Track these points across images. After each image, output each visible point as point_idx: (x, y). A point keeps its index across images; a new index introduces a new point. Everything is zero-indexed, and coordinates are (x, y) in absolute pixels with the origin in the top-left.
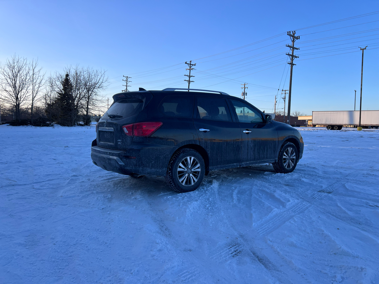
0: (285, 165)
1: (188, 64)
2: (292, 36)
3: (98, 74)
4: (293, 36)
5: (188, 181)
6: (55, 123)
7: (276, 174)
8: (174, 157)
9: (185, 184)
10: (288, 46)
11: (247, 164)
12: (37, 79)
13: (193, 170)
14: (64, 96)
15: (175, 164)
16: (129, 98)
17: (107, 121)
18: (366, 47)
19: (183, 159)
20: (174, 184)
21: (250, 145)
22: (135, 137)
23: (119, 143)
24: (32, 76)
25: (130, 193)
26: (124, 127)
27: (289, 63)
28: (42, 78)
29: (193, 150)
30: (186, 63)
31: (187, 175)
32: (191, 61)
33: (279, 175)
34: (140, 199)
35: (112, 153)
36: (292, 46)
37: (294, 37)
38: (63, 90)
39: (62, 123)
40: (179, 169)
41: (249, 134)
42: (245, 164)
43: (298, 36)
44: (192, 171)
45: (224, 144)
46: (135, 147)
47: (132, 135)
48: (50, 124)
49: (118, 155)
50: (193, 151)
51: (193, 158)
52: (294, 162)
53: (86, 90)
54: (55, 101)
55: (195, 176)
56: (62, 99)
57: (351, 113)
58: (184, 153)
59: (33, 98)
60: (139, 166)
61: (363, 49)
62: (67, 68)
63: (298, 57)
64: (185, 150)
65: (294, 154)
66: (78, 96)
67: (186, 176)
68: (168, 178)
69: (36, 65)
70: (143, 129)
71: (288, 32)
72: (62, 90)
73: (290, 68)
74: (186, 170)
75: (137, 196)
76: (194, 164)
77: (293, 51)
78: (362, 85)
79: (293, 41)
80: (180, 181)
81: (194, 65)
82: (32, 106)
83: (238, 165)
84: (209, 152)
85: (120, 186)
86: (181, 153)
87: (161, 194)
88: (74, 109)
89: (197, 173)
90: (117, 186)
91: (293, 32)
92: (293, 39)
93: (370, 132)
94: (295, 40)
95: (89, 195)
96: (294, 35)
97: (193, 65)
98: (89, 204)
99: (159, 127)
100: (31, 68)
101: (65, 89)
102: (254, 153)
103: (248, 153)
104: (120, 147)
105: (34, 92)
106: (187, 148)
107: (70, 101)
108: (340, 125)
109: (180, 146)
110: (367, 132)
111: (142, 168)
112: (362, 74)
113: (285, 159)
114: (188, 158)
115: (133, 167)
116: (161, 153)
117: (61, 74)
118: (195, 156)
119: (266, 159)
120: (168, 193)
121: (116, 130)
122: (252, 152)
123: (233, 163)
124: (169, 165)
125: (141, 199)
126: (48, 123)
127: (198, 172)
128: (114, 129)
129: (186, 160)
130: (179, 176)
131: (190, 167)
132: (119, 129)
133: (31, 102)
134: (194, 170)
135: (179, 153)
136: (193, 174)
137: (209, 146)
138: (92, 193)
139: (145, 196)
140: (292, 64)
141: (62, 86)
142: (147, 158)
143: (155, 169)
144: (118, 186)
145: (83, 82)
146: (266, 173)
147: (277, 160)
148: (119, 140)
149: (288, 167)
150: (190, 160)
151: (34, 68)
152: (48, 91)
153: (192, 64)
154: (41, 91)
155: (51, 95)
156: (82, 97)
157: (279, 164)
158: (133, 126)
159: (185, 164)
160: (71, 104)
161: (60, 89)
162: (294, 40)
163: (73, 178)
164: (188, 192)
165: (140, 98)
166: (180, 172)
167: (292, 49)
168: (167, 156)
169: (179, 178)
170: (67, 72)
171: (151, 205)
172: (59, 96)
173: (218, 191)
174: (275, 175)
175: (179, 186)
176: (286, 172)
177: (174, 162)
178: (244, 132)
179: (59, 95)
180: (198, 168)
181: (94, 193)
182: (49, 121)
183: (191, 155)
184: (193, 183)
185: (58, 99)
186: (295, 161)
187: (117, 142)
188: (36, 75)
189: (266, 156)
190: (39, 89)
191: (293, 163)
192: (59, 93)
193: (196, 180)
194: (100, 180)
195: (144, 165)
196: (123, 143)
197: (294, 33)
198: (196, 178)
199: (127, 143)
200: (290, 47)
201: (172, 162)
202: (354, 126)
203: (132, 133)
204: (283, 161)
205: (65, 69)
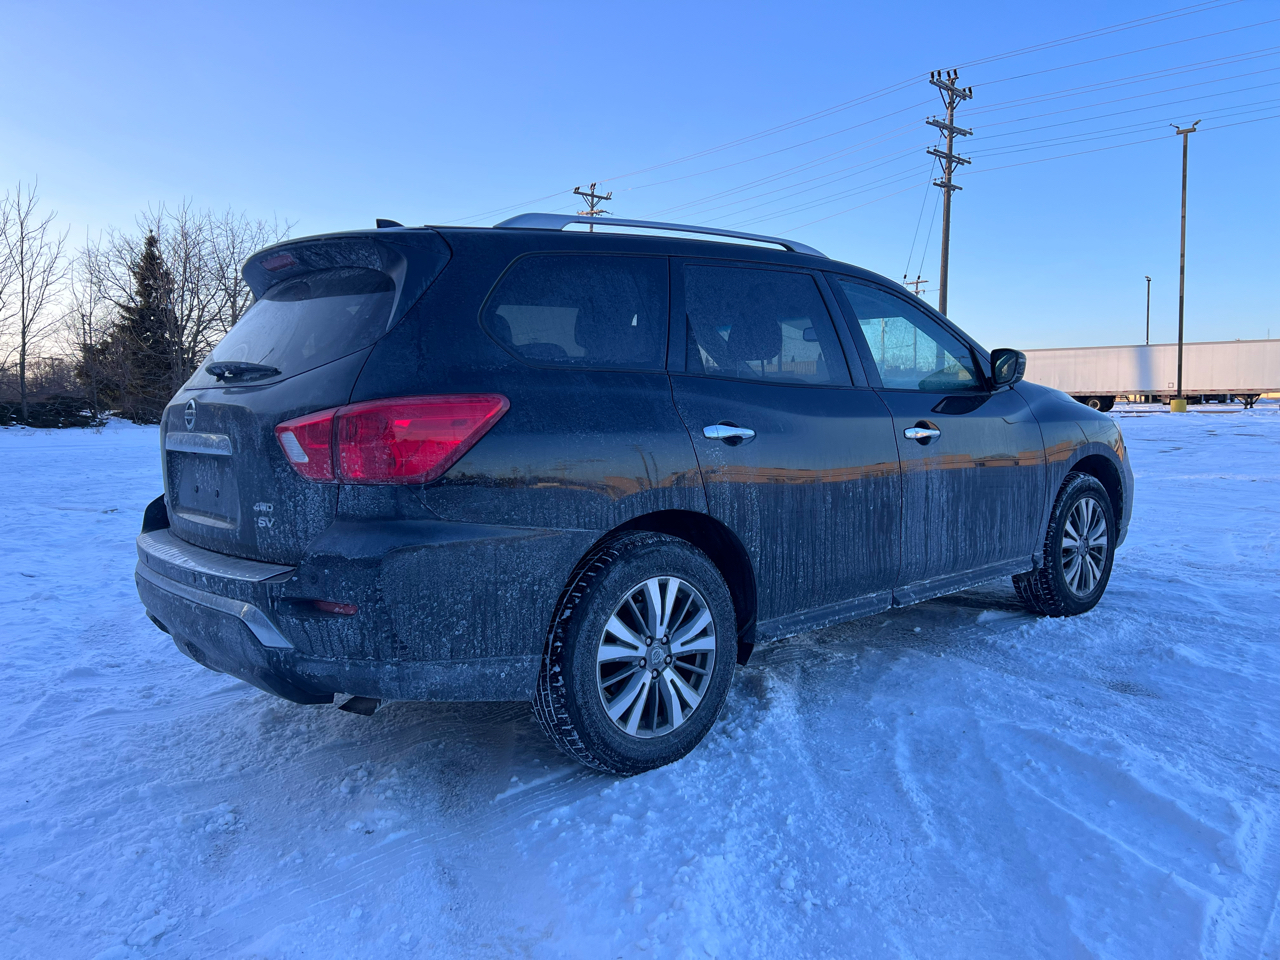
0: (1068, 579)
1: (583, 194)
2: (947, 88)
3: (266, 236)
4: (951, 89)
5: (656, 709)
6: (113, 415)
7: (1037, 626)
8: (578, 589)
9: (640, 727)
10: (935, 123)
11: (924, 590)
12: (35, 255)
13: (676, 648)
14: (142, 317)
15: (586, 625)
16: (321, 271)
17: (200, 396)
18: (1196, 123)
19: (628, 595)
20: (584, 736)
21: (936, 495)
22: (348, 488)
23: (262, 522)
24: (19, 243)
25: (344, 789)
26: (286, 429)
27: (938, 182)
28: (54, 250)
29: (673, 542)
30: (577, 191)
31: (647, 678)
32: (593, 185)
33: (1050, 628)
34: (392, 837)
35: (221, 579)
36: (947, 122)
37: (953, 92)
38: (137, 293)
39: (137, 414)
40: (606, 653)
41: (930, 445)
42: (914, 592)
43: (967, 87)
44: (670, 656)
45: (824, 498)
46: (350, 547)
47: (329, 476)
48: (94, 416)
49: (258, 594)
50: (675, 548)
51: (674, 585)
52: (1102, 563)
53: (222, 293)
54: (111, 335)
55: (685, 675)
56: (133, 327)
57: (1143, 353)
58: (628, 562)
59: (24, 325)
60: (378, 658)
61: (1185, 133)
62: (148, 214)
63: (969, 163)
64: (635, 546)
65: (1103, 526)
66: (195, 314)
67: (644, 685)
68: (547, 702)
69: (32, 205)
70: (393, 437)
71: (933, 74)
72: (134, 295)
73: (942, 199)
74: (642, 651)
75: (378, 813)
76: (683, 612)
77: (951, 141)
78: (1183, 256)
79: (951, 106)
80: (615, 712)
81: (606, 198)
82: (23, 354)
83: (885, 602)
84: (753, 548)
85: (297, 734)
86: (614, 561)
87: (510, 792)
88: (180, 364)
89: (698, 659)
90: (279, 736)
91: (948, 73)
92: (951, 98)
93: (1225, 415)
94: (956, 101)
95: (110, 813)
96: (953, 83)
97: (600, 198)
98: (82, 895)
99: (487, 422)
100: (13, 215)
101: (145, 290)
102: (952, 537)
103: (926, 537)
104: (270, 546)
105: (26, 302)
106: (643, 534)
107: (167, 335)
108: (1109, 394)
109: (608, 524)
110: (1212, 415)
111: (397, 664)
112: (1183, 217)
113: (1068, 551)
114: (653, 585)
115: (342, 665)
116: (505, 572)
117: (128, 237)
118: (687, 573)
119: (999, 560)
120: (549, 778)
121: (243, 451)
122: (944, 532)
123: (865, 591)
124: (550, 632)
125: (402, 833)
126: (86, 413)
127: (704, 655)
128: (234, 442)
129: (641, 597)
130: (607, 689)
131: (660, 632)
132: (259, 442)
133: (19, 339)
134: (683, 644)
135: (605, 562)
136: (680, 671)
137: (753, 513)
138: (132, 798)
139: (423, 805)
140: (948, 187)
141: (134, 281)
142: (423, 608)
143: (471, 664)
144: (288, 733)
145: (211, 264)
146: (986, 616)
147: (1040, 559)
148: (263, 507)
149: (1079, 587)
150: (661, 593)
151: (23, 216)
152: (80, 296)
153: (597, 197)
154: (52, 298)
155: (91, 313)
156: (210, 321)
157: (1046, 577)
158: (334, 420)
159: (636, 617)
160: (169, 343)
161: (128, 290)
162: (952, 102)
163: (68, 688)
164: (653, 768)
165: (378, 266)
166: (610, 668)
167: (946, 132)
168: (540, 585)
169: (609, 701)
170: (151, 231)
171: (453, 883)
172: (123, 317)
173: (808, 747)
174: (1033, 627)
175: (607, 745)
176: (1077, 608)
177: (579, 613)
178: (910, 433)
179: (124, 314)
180: (704, 633)
181: (143, 799)
182: (91, 406)
183: (664, 569)
184: (678, 719)
185: (122, 328)
186: (1103, 557)
187: (250, 517)
188: (31, 241)
189: (998, 547)
190: (47, 292)
191: (1098, 566)
192: (127, 309)
193: (694, 699)
194: (204, 692)
195: (405, 648)
196: (283, 523)
197: (954, 75)
198: (696, 687)
199: (305, 521)
200: (942, 126)
201: (568, 613)
202: (1147, 398)
203: (327, 466)
204: (1063, 562)
205: (141, 220)
